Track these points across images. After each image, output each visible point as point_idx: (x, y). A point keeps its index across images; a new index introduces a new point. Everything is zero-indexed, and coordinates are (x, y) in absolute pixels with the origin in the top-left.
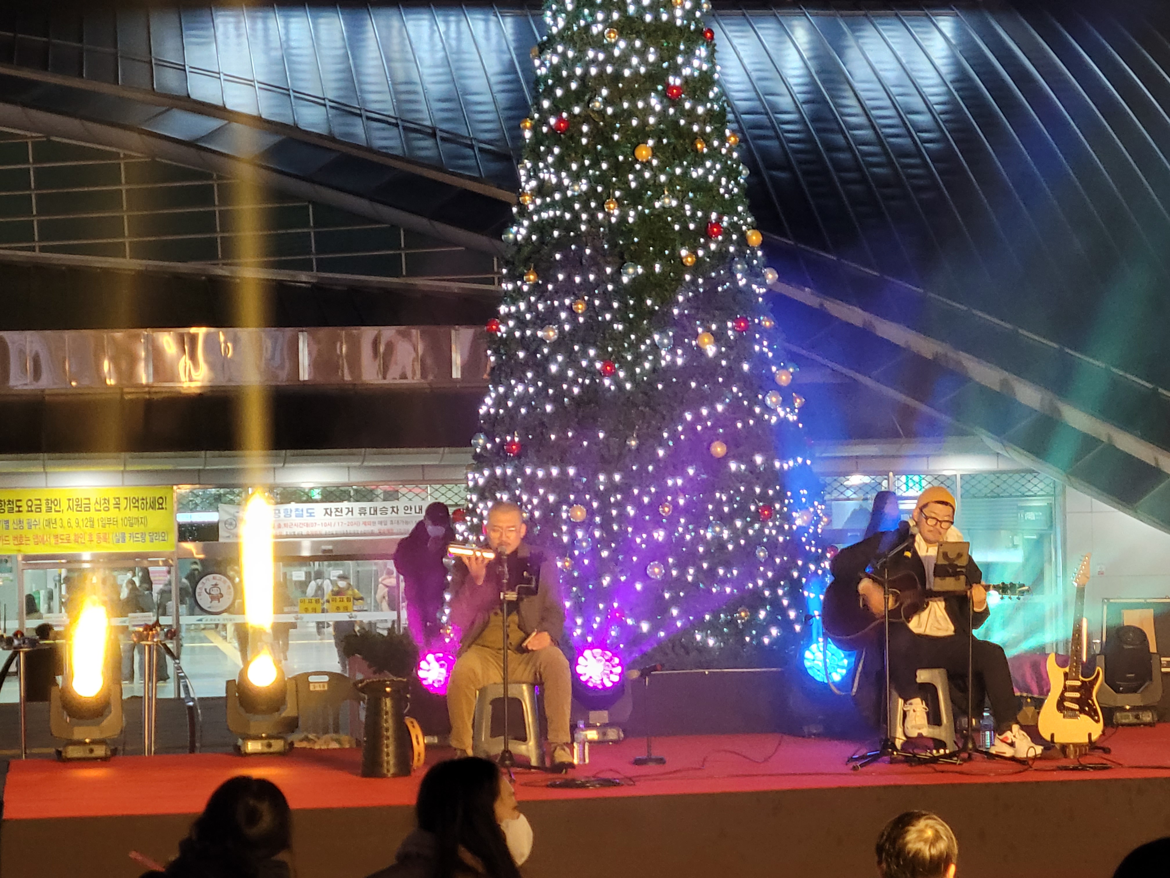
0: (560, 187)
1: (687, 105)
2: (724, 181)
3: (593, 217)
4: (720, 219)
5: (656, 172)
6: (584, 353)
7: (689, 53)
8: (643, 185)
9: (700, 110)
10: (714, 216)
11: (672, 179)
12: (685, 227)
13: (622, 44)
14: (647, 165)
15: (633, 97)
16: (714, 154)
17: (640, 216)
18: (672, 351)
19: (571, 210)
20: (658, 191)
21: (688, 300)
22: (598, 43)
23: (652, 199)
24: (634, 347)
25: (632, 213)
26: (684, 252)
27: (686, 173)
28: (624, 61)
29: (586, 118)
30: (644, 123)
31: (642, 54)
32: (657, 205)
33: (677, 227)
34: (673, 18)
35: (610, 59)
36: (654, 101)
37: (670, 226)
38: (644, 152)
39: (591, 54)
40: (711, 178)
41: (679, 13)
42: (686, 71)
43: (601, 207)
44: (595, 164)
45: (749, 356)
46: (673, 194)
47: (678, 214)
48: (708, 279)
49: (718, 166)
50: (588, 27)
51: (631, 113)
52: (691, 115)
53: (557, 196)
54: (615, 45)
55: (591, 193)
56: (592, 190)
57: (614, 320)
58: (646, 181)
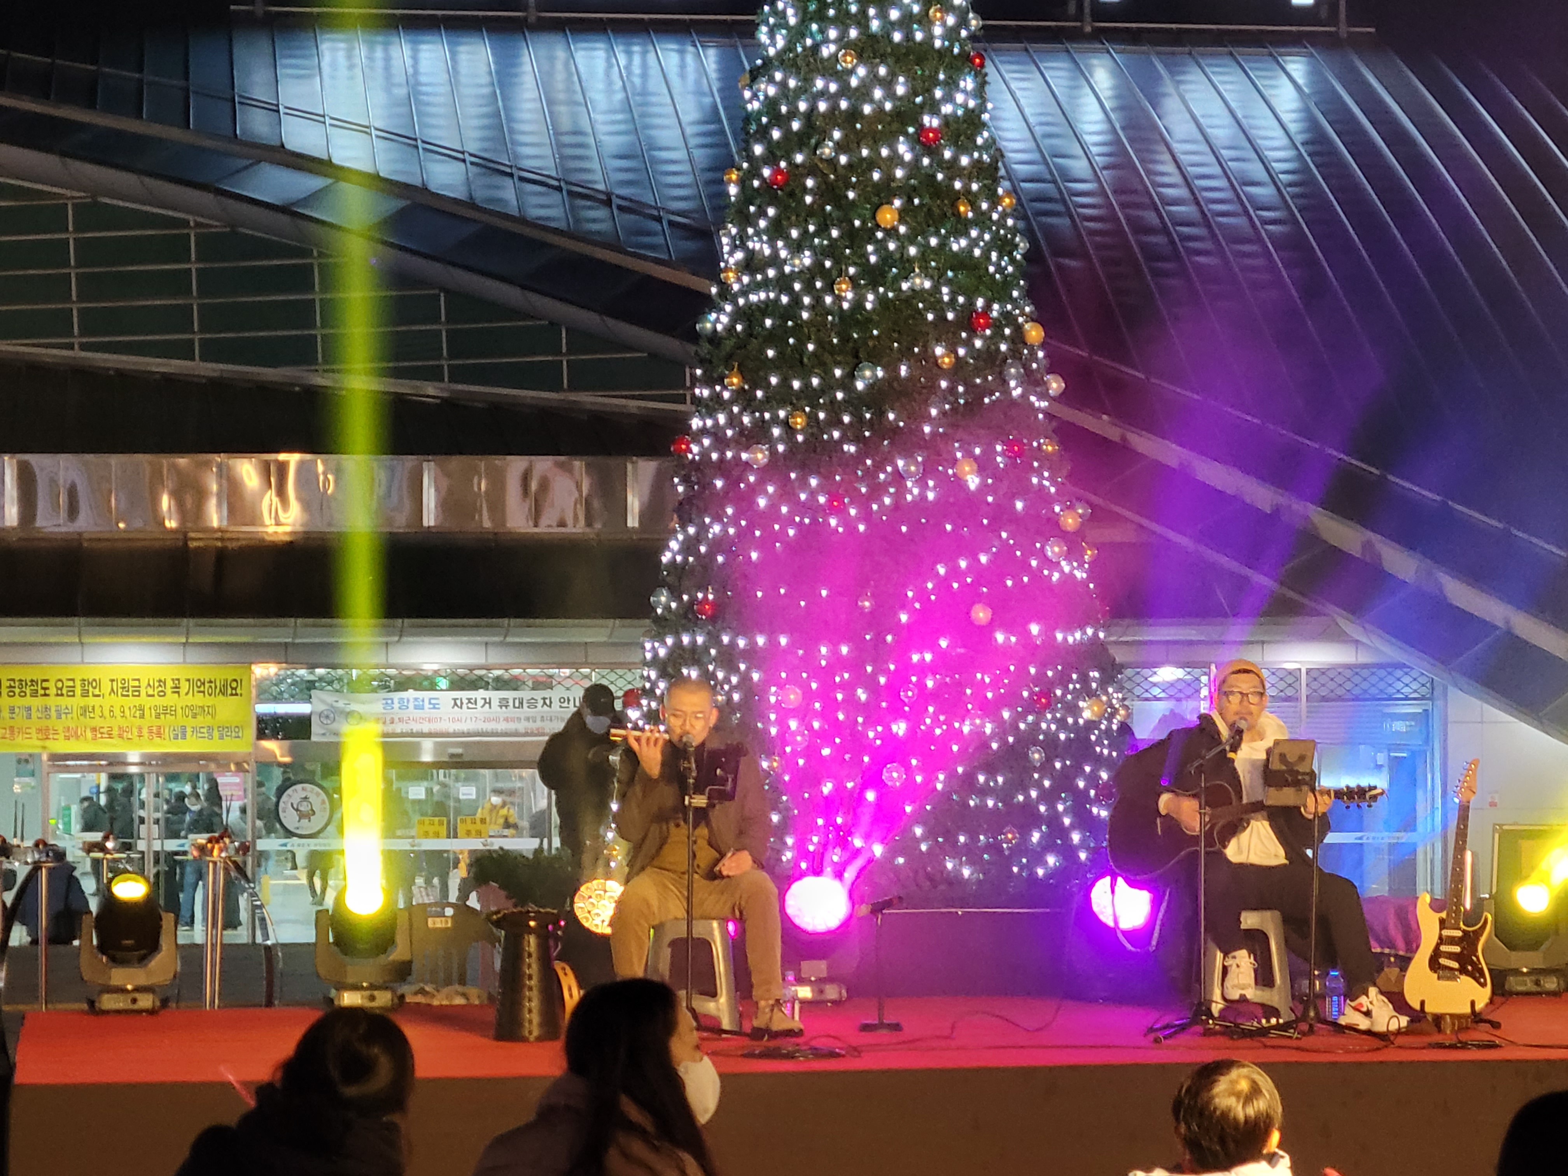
0: (775, 261)
1: (947, 154)
2: (994, 256)
3: (818, 301)
4: (988, 307)
5: (904, 242)
6: (803, 483)
7: (951, 85)
8: (887, 259)
9: (965, 161)
10: (980, 302)
11: (926, 252)
12: (941, 318)
13: (862, 71)
14: (891, 233)
15: (875, 142)
16: (982, 222)
17: (882, 301)
18: (922, 483)
19: (790, 291)
20: (906, 267)
21: (944, 413)
22: (829, 69)
23: (897, 279)
24: (870, 475)
25: (870, 297)
26: (939, 351)
27: (944, 244)
28: (863, 93)
29: (811, 169)
30: (889, 177)
31: (888, 84)
32: (905, 286)
33: (930, 317)
34: (930, 37)
35: (845, 90)
36: (903, 149)
37: (921, 314)
38: (888, 216)
39: (819, 84)
40: (977, 252)
41: (938, 30)
42: (947, 109)
43: (829, 288)
44: (824, 230)
45: (1025, 491)
46: (926, 272)
47: (932, 298)
48: (970, 386)
49: (987, 237)
50: (816, 48)
51: (872, 163)
52: (952, 167)
53: (771, 273)
54: (852, 72)
55: (817, 270)
56: (818, 265)
57: (844, 439)
58: (890, 254)
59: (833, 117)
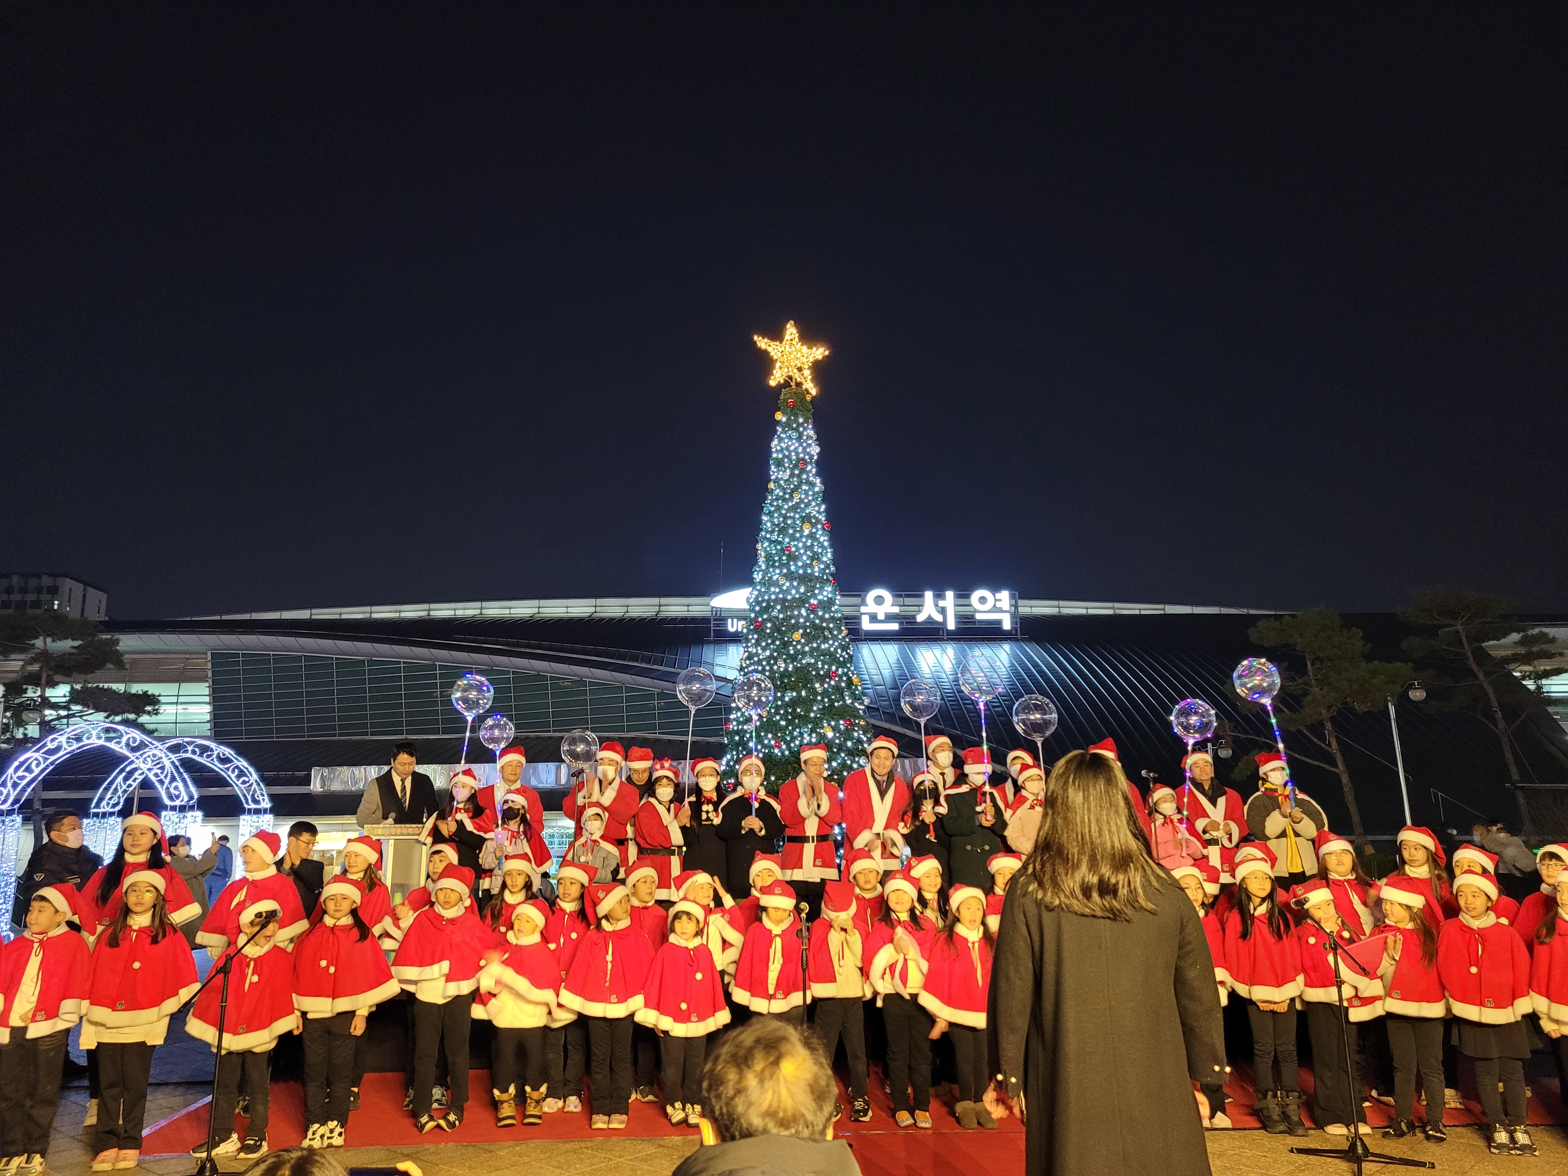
0: (757, 655)
1: (820, 613)
2: (839, 651)
3: (771, 668)
4: (837, 669)
5: (803, 646)
6: (766, 736)
7: (821, 589)
8: (797, 652)
9: (827, 616)
10: (834, 668)
11: (812, 649)
12: (818, 673)
13: (788, 584)
14: (798, 642)
15: (792, 608)
16: (835, 638)
17: (795, 667)
18: (810, 735)
19: (762, 665)
20: (804, 654)
21: (819, 709)
22: (776, 584)
23: (801, 660)
24: (791, 733)
25: (791, 666)
26: (817, 685)
27: (819, 646)
28: (788, 591)
29: (769, 620)
30: (797, 622)
31: (797, 589)
32: (804, 662)
33: (814, 673)
34: (814, 572)
35: (781, 591)
36: (803, 612)
37: (810, 672)
38: (797, 636)
39: (773, 589)
40: (832, 649)
41: (816, 569)
42: (820, 597)
43: (776, 663)
44: (773, 643)
45: (851, 738)
46: (812, 656)
47: (814, 666)
48: (830, 700)
49: (836, 644)
50: (772, 576)
51: (791, 617)
52: (822, 619)
53: (756, 659)
54: (783, 584)
55: (771, 657)
56: (771, 655)
57: (781, 719)
58: (799, 650)
59: (776, 601)
